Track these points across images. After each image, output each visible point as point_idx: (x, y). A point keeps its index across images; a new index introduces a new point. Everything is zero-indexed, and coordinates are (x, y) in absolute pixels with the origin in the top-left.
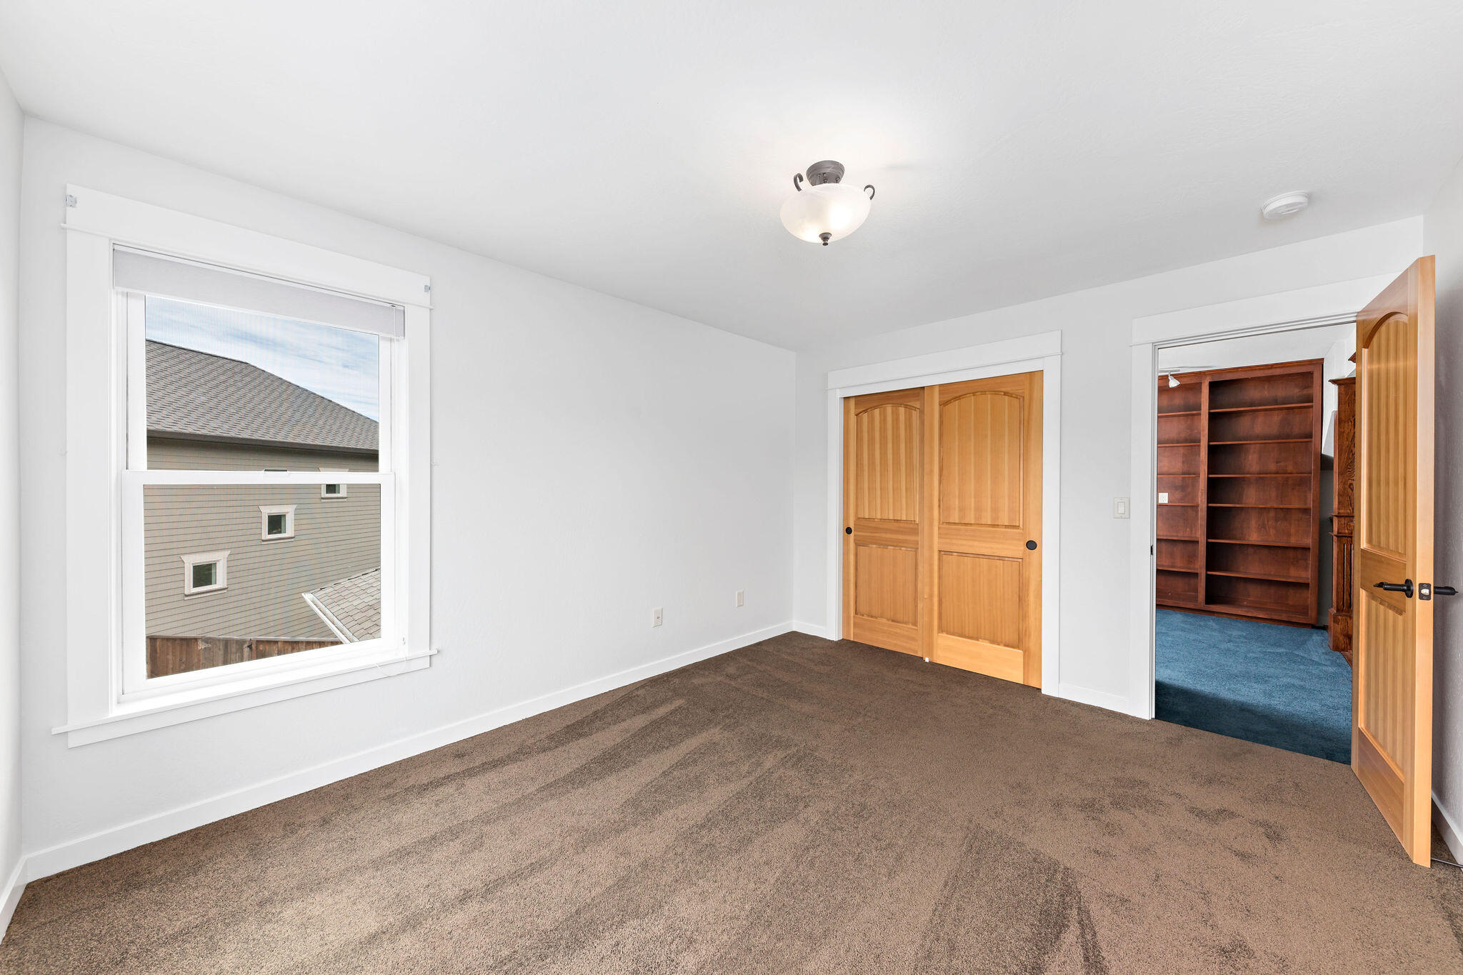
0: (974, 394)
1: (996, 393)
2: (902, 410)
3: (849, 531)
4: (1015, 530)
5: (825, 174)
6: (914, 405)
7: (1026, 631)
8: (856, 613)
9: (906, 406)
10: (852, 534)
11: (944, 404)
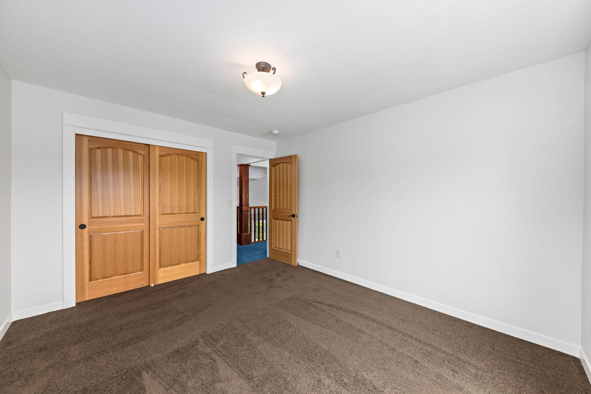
0: (177, 155)
1: (188, 156)
2: (131, 154)
3: (82, 227)
4: (195, 214)
5: (263, 67)
6: (139, 152)
7: (200, 253)
8: (90, 280)
9: (134, 152)
10: (86, 230)
11: (161, 156)
